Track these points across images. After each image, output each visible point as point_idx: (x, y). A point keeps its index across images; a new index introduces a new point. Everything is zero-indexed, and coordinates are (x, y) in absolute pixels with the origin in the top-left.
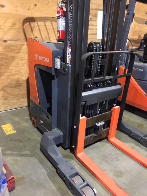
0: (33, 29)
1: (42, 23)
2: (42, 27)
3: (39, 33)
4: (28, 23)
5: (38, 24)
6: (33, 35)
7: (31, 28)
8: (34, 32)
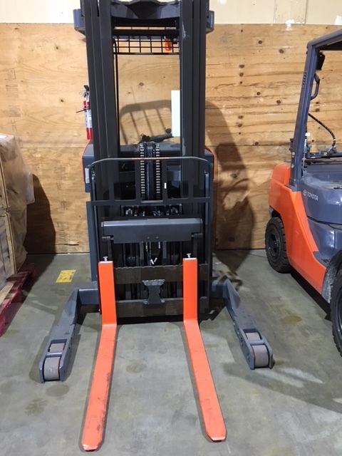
0: (136, 122)
1: (154, 112)
2: (152, 117)
3: (148, 128)
4: (128, 114)
5: (145, 113)
6: (137, 131)
7: (133, 121)
8: (138, 127)
